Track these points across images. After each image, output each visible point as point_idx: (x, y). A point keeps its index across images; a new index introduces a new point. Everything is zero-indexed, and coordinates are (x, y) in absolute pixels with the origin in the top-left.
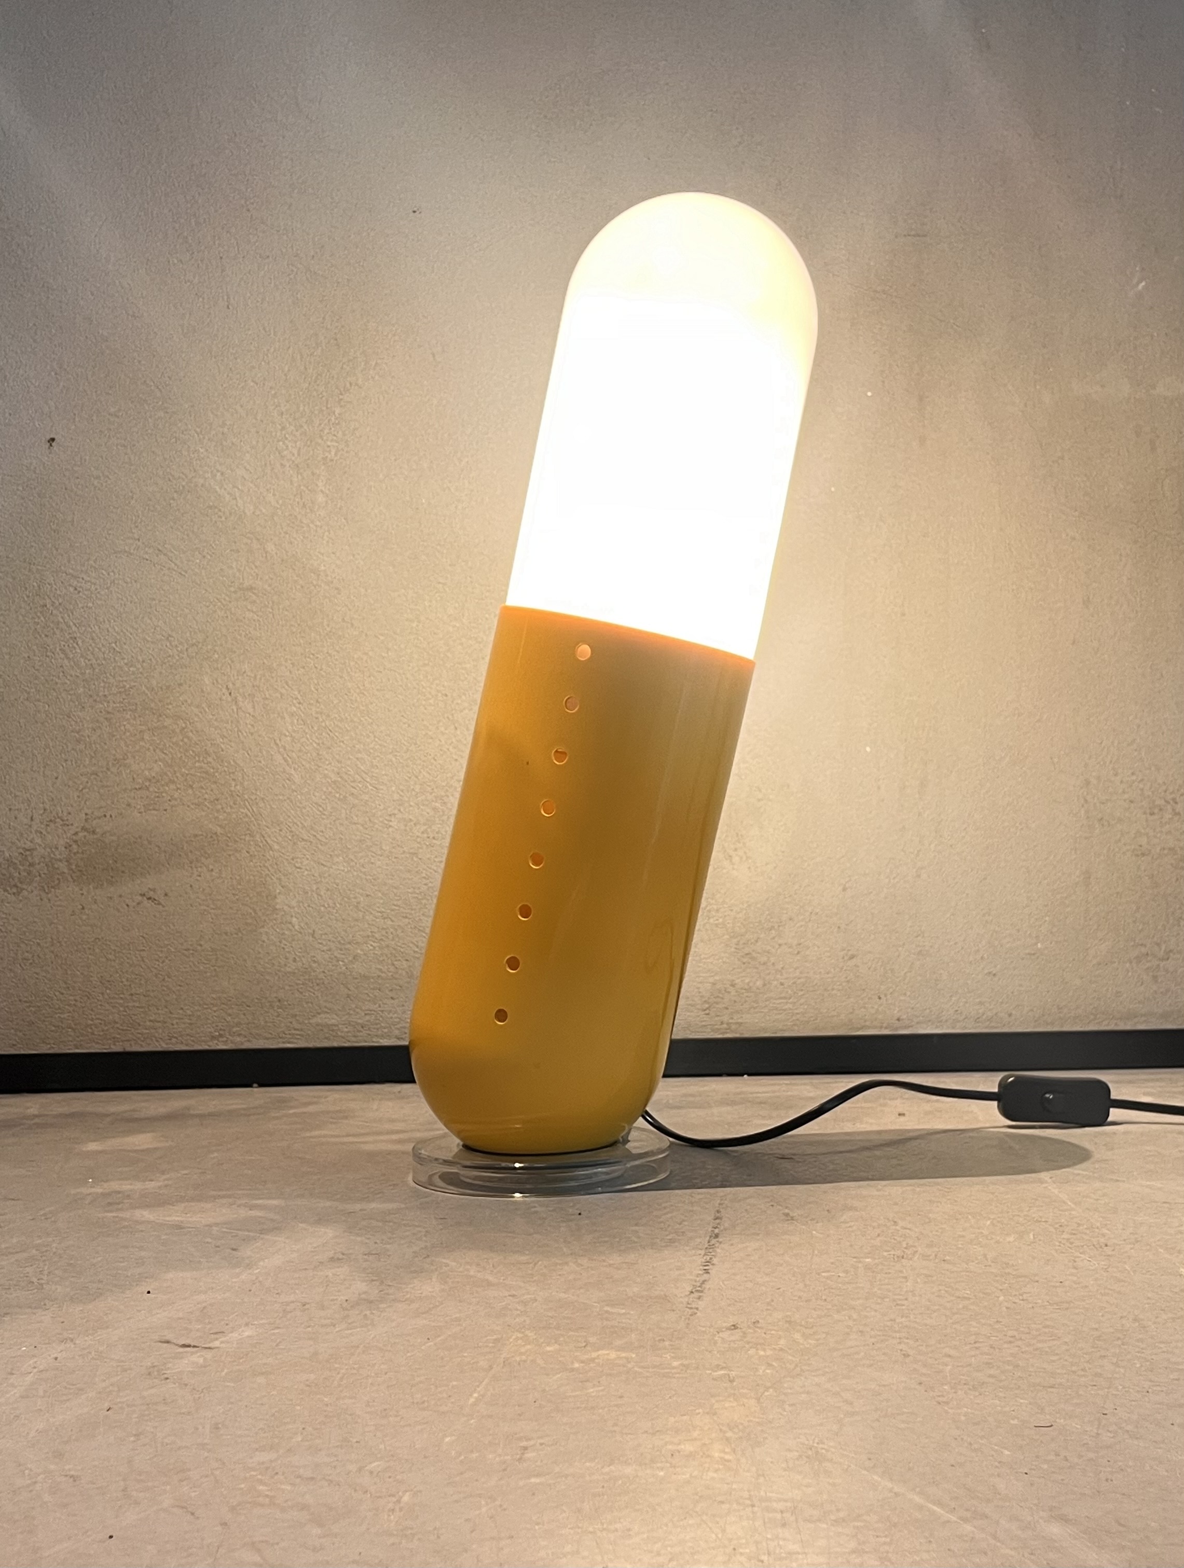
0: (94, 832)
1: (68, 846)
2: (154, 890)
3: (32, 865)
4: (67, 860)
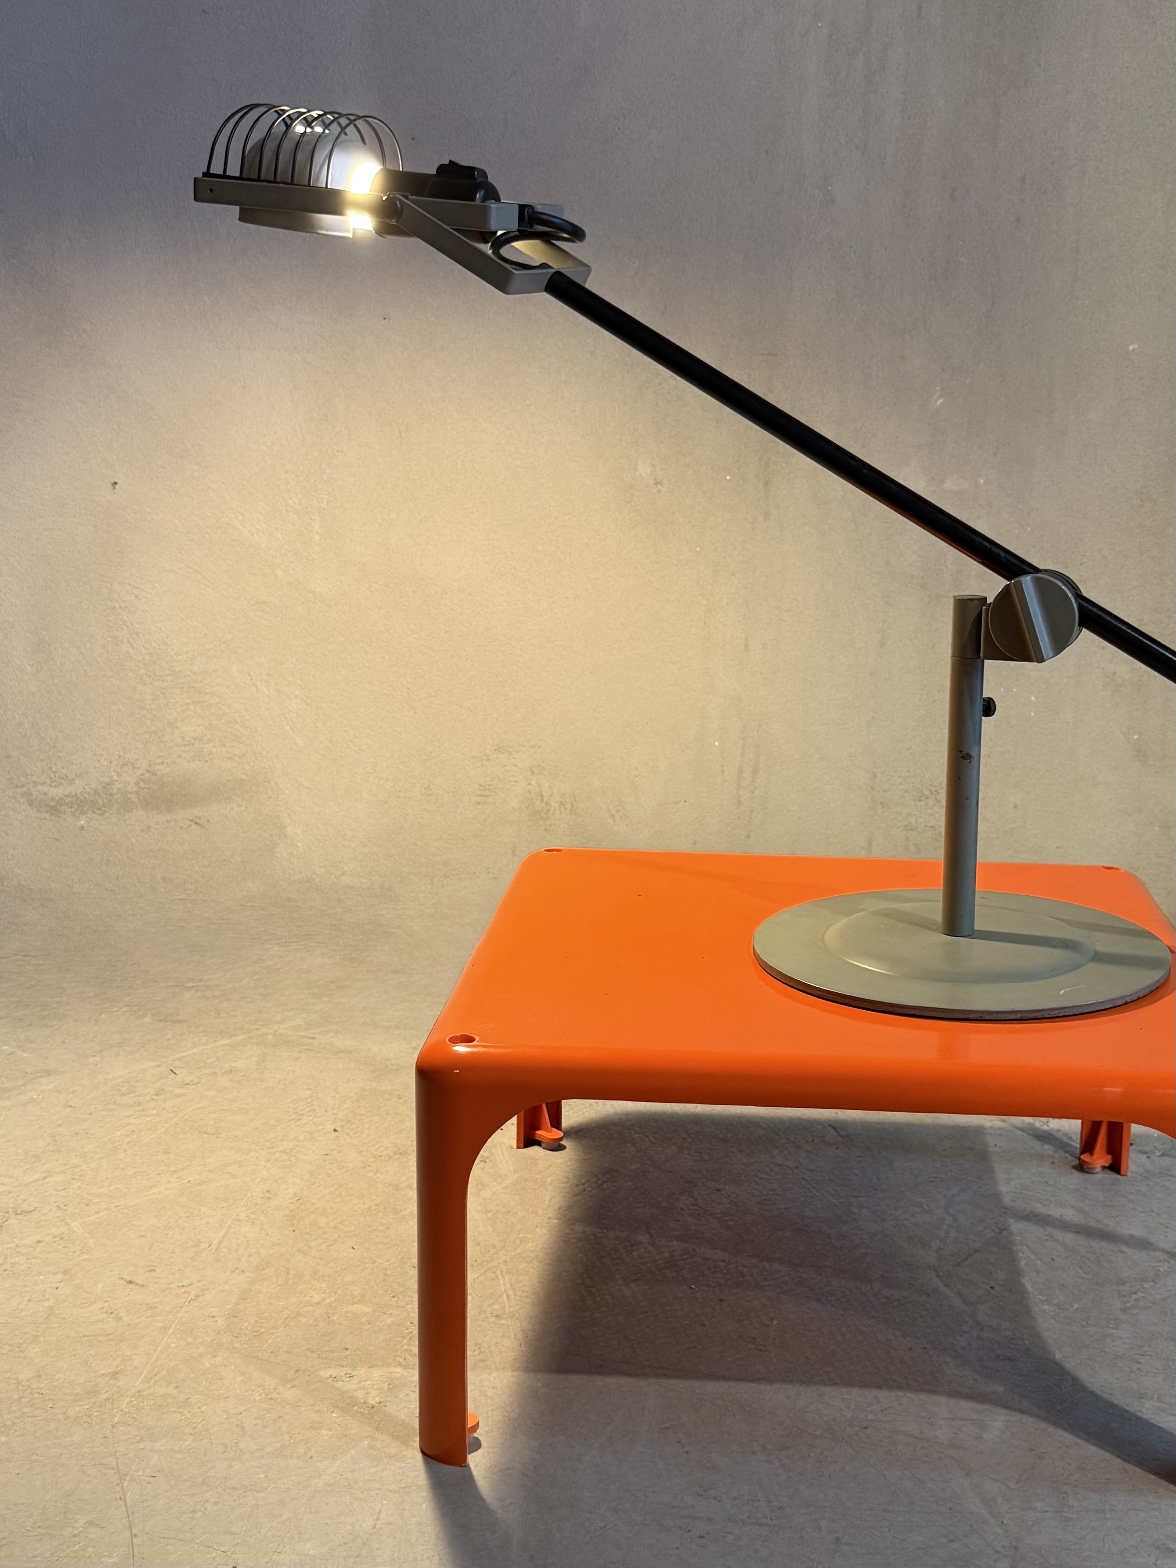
0: (155, 774)
1: (137, 784)
2: (199, 818)
3: (111, 795)
4: (137, 793)
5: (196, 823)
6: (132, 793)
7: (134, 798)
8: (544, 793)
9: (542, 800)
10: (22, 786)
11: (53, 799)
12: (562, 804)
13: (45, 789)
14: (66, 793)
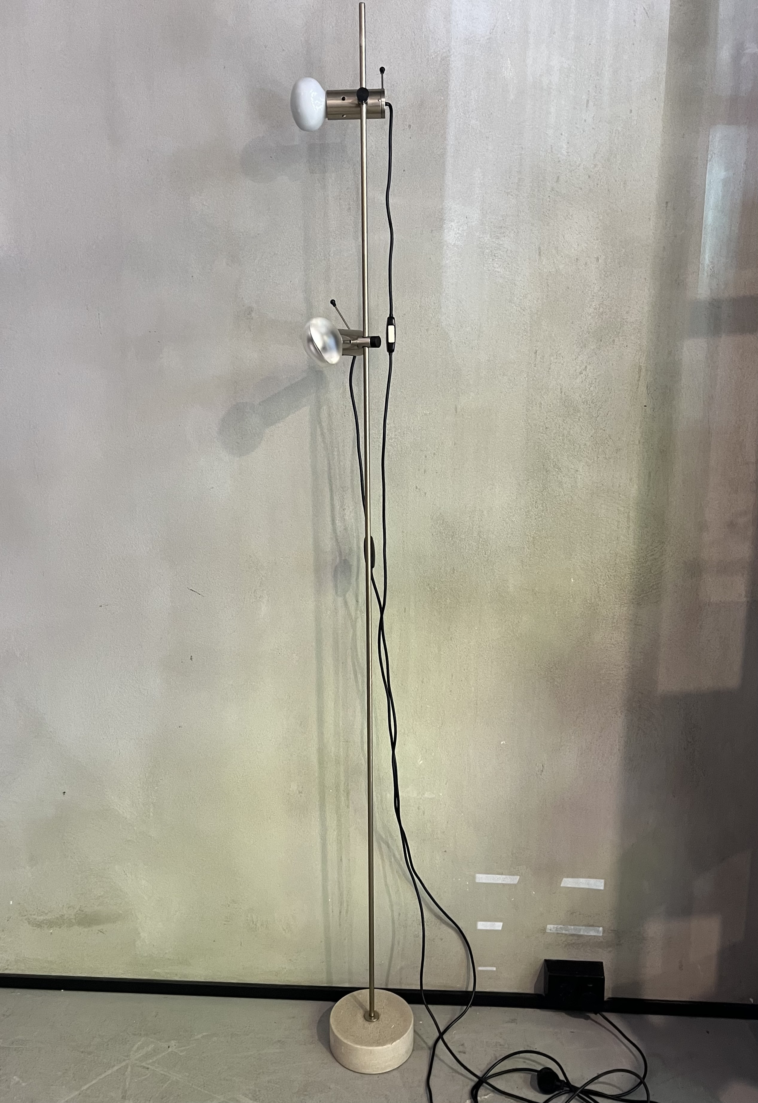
0: (83, 911)
1: (75, 915)
2: (102, 929)
3: (64, 919)
4: (75, 919)
5: (101, 932)
6: (73, 919)
7: (74, 921)
8: (254, 920)
9: (253, 923)
10: (25, 916)
11: (38, 922)
12: (262, 925)
13: (35, 917)
14: (44, 918)
